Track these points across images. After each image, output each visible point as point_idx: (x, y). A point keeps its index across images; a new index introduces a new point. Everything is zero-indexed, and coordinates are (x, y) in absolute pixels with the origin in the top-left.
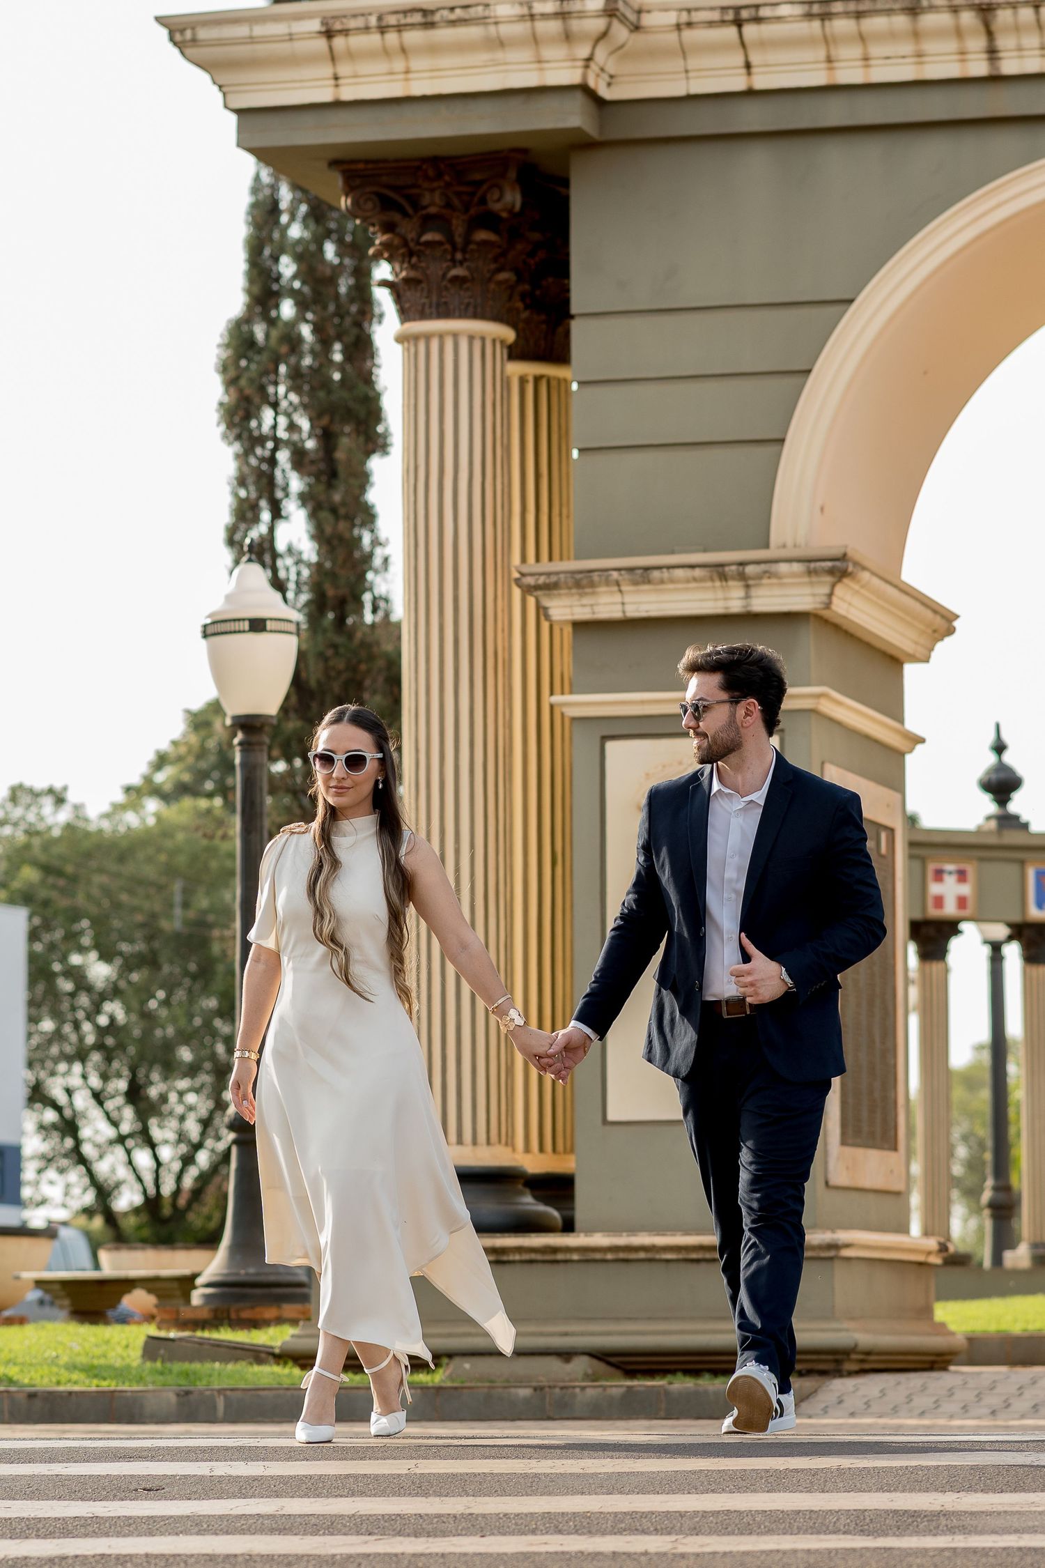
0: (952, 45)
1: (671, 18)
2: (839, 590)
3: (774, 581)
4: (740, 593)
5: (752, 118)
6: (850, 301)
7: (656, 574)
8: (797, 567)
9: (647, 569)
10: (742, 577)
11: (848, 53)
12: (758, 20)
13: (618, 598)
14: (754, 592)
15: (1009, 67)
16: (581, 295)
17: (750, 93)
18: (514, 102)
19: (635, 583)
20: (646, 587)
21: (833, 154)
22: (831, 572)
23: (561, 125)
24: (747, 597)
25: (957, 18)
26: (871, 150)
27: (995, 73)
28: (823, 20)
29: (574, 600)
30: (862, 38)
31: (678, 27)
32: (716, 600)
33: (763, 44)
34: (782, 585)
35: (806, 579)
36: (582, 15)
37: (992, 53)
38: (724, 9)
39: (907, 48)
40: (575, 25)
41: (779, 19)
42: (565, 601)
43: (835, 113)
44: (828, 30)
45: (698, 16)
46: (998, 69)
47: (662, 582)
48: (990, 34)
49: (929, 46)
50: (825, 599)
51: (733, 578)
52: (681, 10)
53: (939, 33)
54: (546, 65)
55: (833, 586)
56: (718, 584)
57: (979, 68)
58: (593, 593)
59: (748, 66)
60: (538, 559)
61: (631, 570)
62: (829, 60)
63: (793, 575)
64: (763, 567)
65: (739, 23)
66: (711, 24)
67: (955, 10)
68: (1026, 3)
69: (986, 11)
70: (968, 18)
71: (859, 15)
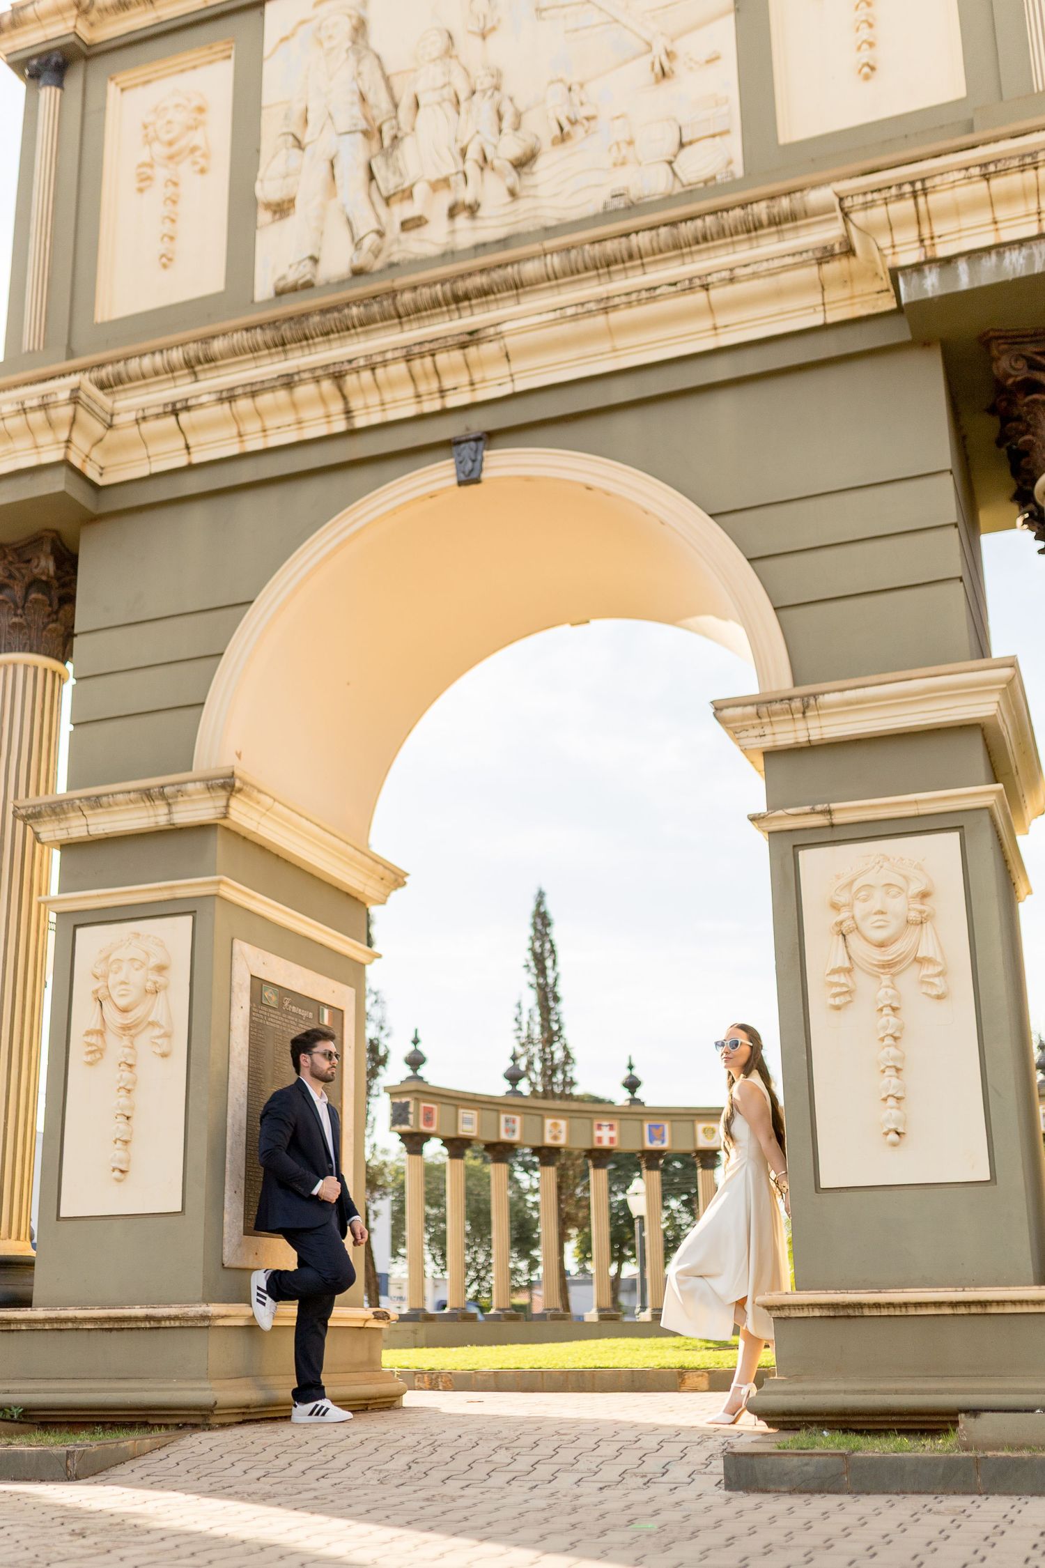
0: (320, 411)
1: (132, 416)
2: (233, 803)
3: (186, 798)
4: (164, 810)
5: (193, 484)
6: (251, 602)
7: (104, 799)
8: (200, 786)
9: (98, 797)
10: (163, 796)
11: (252, 426)
12: (188, 408)
13: (83, 821)
14: (174, 809)
15: (360, 422)
16: (82, 621)
17: (191, 467)
18: (25, 481)
19: (92, 808)
20: (100, 810)
21: (247, 504)
22: (223, 786)
23: (52, 491)
24: (170, 813)
25: (319, 387)
26: (272, 497)
27: (351, 428)
28: (230, 402)
29: (55, 825)
30: (259, 414)
31: (137, 421)
32: (149, 817)
33: (195, 428)
34: (193, 801)
35: (208, 795)
36: (56, 405)
37: (348, 413)
38: (166, 405)
39: (290, 418)
40: (54, 413)
41: (201, 405)
42: (49, 827)
43: (246, 473)
44: (234, 409)
45: (148, 412)
46: (352, 424)
47: (110, 805)
48: (344, 398)
49: (306, 414)
50: (223, 810)
51: (158, 799)
52: (138, 410)
53: (310, 402)
54: (41, 450)
55: (228, 800)
56: (148, 804)
57: (340, 426)
58: (67, 819)
59: (188, 447)
60: (27, 796)
61: (88, 798)
62: (240, 435)
63: (198, 792)
64: (176, 787)
65: (175, 413)
66: (158, 416)
67: (317, 380)
68: (365, 366)
69: (338, 377)
70: (327, 386)
71: (254, 394)
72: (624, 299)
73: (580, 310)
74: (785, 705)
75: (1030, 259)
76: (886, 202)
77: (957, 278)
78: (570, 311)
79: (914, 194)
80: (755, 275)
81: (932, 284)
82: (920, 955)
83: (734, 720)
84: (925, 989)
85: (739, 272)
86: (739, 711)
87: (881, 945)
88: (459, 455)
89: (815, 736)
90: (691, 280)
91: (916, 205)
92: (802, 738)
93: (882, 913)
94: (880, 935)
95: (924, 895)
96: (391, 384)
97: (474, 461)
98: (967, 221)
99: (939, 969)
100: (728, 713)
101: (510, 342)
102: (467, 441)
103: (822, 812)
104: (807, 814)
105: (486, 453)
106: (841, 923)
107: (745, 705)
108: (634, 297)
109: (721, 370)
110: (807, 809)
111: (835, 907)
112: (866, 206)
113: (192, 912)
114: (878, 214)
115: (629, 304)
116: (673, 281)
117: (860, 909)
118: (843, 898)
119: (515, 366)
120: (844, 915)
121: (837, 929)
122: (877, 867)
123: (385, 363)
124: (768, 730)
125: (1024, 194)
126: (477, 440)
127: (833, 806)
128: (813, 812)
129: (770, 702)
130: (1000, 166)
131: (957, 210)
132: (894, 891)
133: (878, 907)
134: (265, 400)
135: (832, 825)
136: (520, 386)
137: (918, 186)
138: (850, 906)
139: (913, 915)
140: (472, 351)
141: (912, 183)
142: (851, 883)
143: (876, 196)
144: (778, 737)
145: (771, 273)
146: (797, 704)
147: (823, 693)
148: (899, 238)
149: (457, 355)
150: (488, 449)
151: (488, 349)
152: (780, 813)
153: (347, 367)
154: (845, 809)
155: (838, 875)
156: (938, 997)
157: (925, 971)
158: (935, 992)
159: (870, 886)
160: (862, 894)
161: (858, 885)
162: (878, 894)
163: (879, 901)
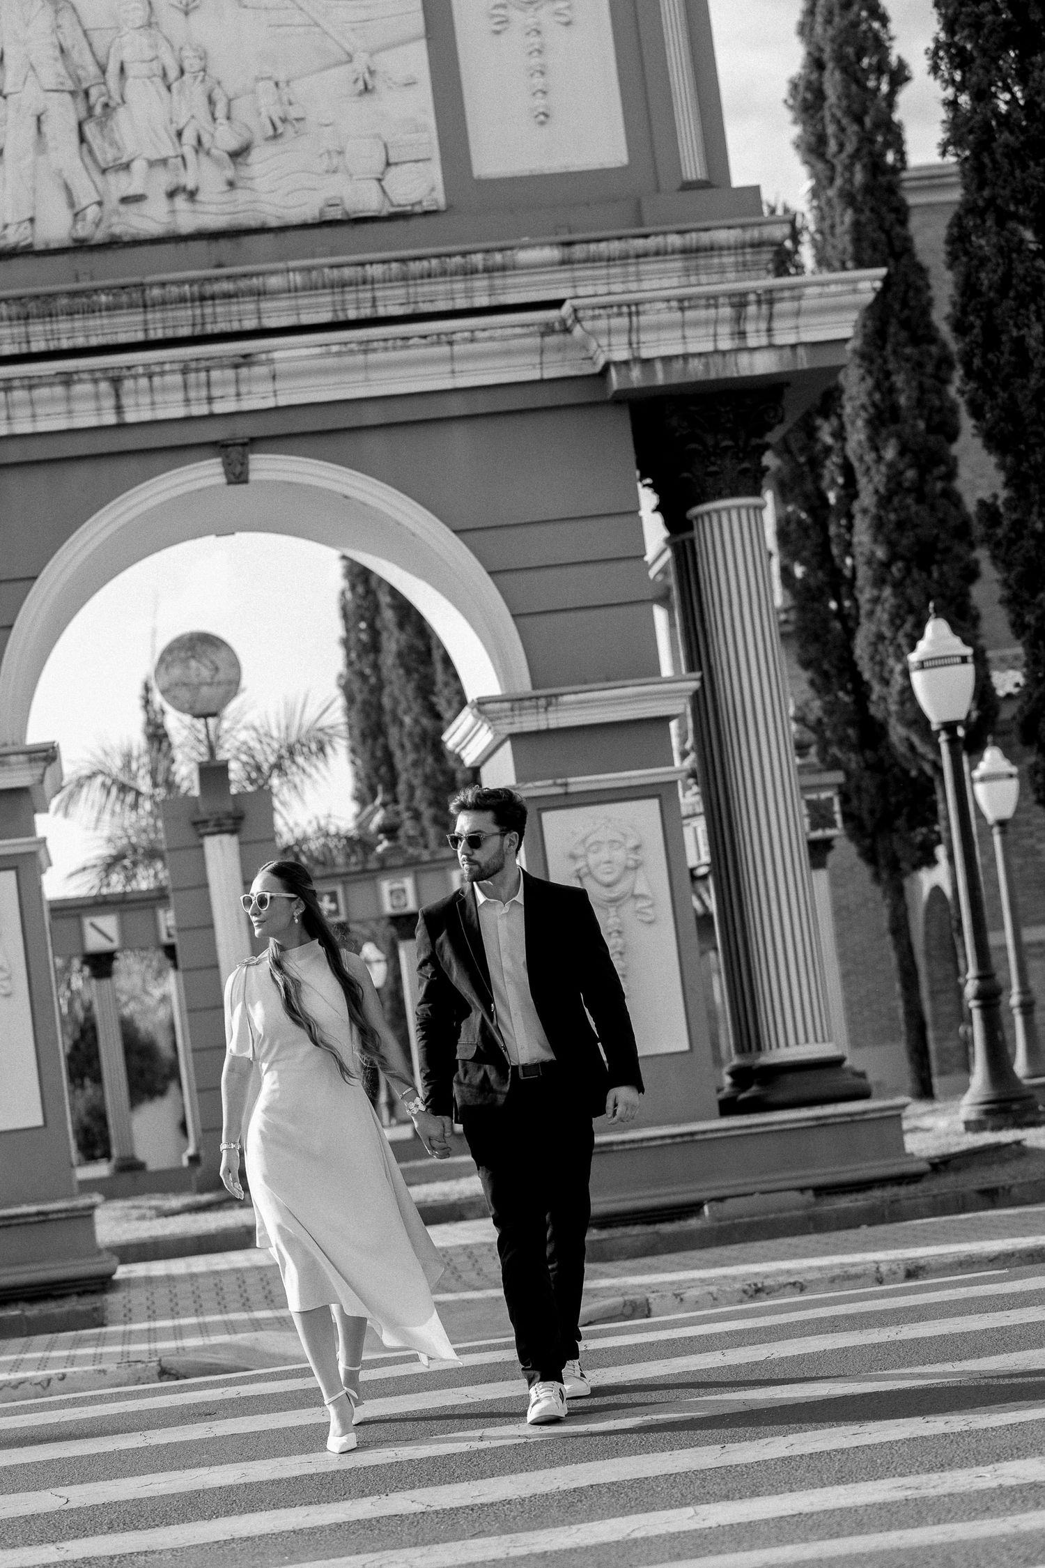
0: (91, 405)
2: (48, 770)
6: (35, 578)
8: (22, 758)
11: (22, 413)
15: (130, 417)
22: (42, 760)
25: (96, 386)
26: (39, 477)
27: (120, 422)
28: (6, 390)
30: (32, 403)
34: (11, 770)
35: (27, 765)
37: (119, 409)
39: (62, 408)
43: (14, 453)
44: (8, 397)
46: (122, 419)
48: (118, 396)
49: (77, 406)
50: (38, 777)
53: (84, 397)
55: (45, 769)
57: (110, 419)
62: (9, 418)
63: (18, 763)
67: (95, 381)
68: (144, 375)
69: (116, 382)
70: (104, 386)
71: (31, 387)
72: (382, 344)
73: (344, 349)
74: (533, 703)
75: (707, 366)
76: (609, 317)
77: (654, 374)
78: (335, 349)
79: (630, 314)
80: (491, 339)
81: (636, 376)
82: (637, 892)
83: (493, 712)
84: (639, 917)
85: (479, 334)
86: (497, 706)
87: (608, 885)
88: (227, 457)
89: (553, 724)
90: (439, 335)
91: (631, 322)
92: (543, 726)
93: (609, 862)
94: (608, 879)
95: (637, 848)
96: (165, 389)
97: (242, 464)
98: (665, 335)
99: (650, 902)
100: (489, 707)
101: (279, 367)
102: (235, 445)
103: (561, 785)
104: (550, 786)
105: (252, 457)
106: (578, 871)
107: (503, 701)
108: (390, 343)
109: (457, 407)
110: (550, 782)
111: (573, 857)
112: (594, 318)
113: (15, 868)
114: (602, 324)
115: (386, 349)
116: (423, 333)
117: (592, 859)
118: (580, 851)
119: (279, 385)
120: (580, 864)
121: (576, 874)
122: (604, 827)
123: (162, 373)
124: (517, 719)
125: (706, 322)
126: (244, 445)
127: (571, 780)
128: (555, 785)
129: (521, 700)
130: (693, 303)
131: (659, 327)
132: (617, 845)
133: (607, 858)
134: (43, 392)
135: (566, 794)
136: (282, 401)
137: (633, 309)
138: (585, 856)
139: (631, 863)
140: (244, 371)
141: (629, 306)
143: (602, 312)
144: (526, 724)
145: (505, 339)
146: (542, 702)
147: (562, 695)
148: (614, 340)
149: (230, 374)
150: (252, 452)
151: (257, 370)
152: (530, 785)
153: (125, 372)
154: (579, 783)
155: (574, 834)
156: (650, 923)
157: (641, 904)
158: (648, 919)
159: (599, 842)
160: (594, 848)
161: (590, 841)
162: (605, 848)
163: (604, 855)
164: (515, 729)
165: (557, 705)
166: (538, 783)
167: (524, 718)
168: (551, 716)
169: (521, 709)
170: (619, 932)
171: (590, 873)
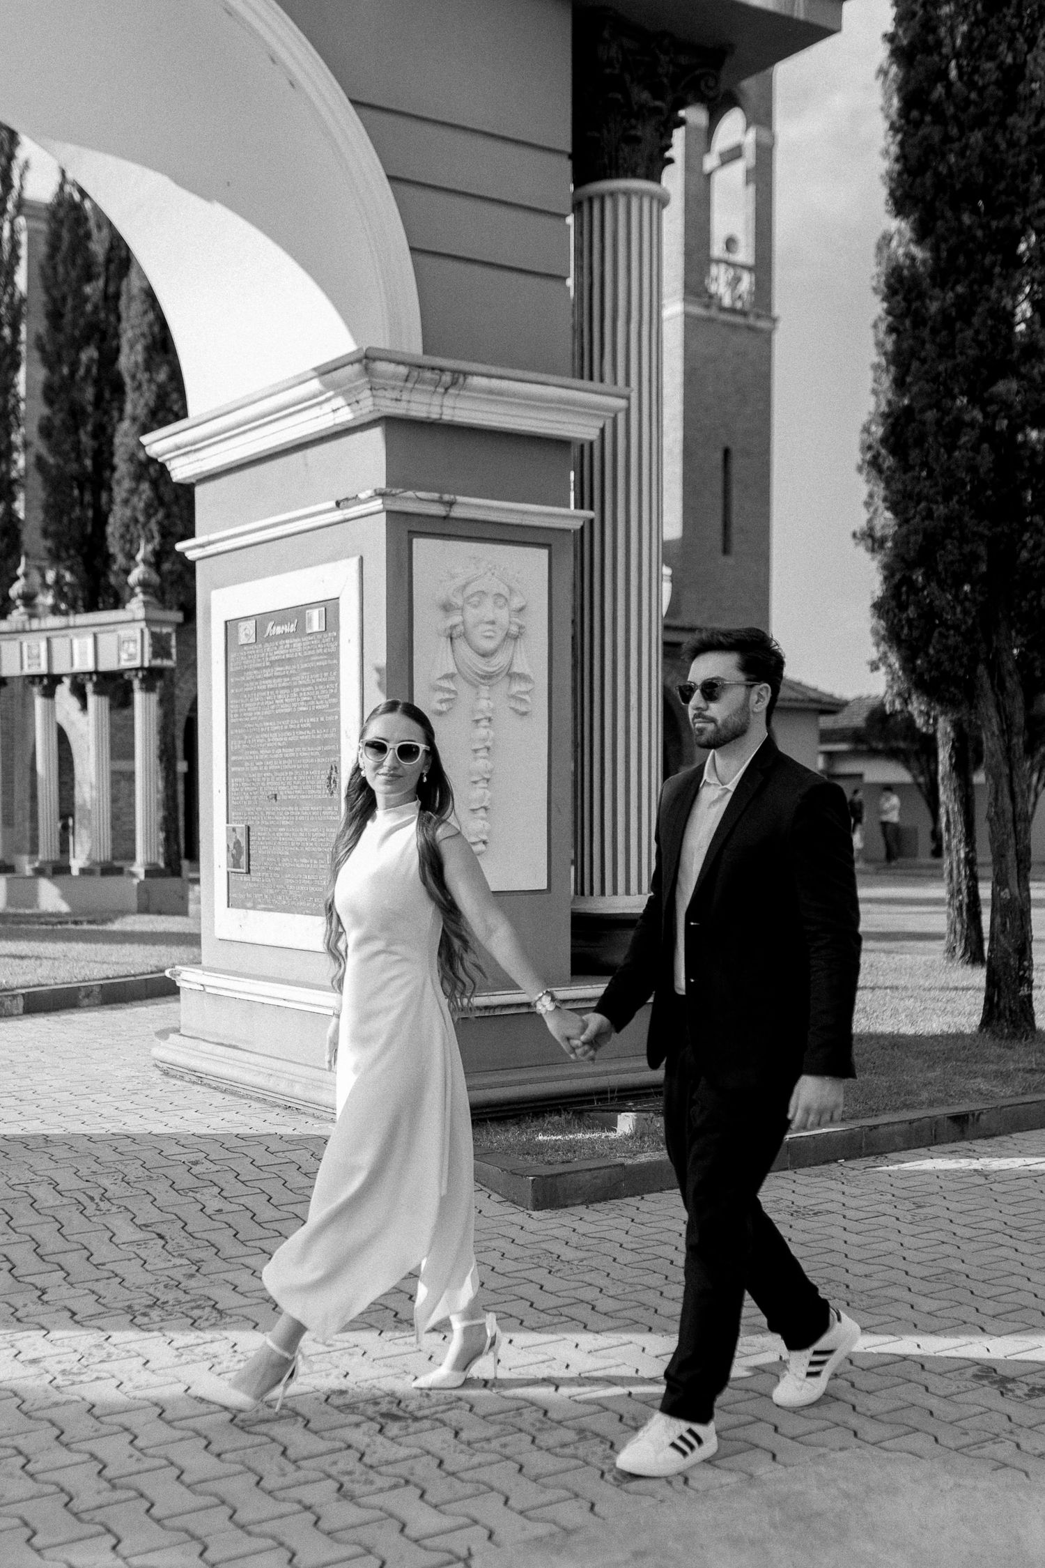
74: (434, 376)
83: (382, 376)
84: (513, 704)
86: (391, 368)
87: (485, 655)
89: (448, 416)
92: (433, 415)
93: (493, 623)
94: (488, 645)
95: (521, 609)
99: (527, 686)
100: (381, 366)
103: (446, 504)
104: (433, 501)
106: (453, 627)
107: (399, 363)
110: (436, 496)
111: (450, 608)
117: (471, 615)
118: (458, 601)
120: (456, 619)
121: (448, 632)
122: (489, 574)
124: (405, 396)
127: (460, 499)
128: (441, 501)
129: (420, 367)
132: (501, 601)
133: (491, 617)
135: (446, 518)
138: (462, 609)
139: (514, 629)
142: (464, 587)
144: (413, 406)
146: (447, 378)
147: (475, 374)
152: (410, 494)
154: (471, 507)
155: (453, 577)
156: (524, 714)
157: (517, 687)
158: (523, 708)
159: (483, 592)
160: (475, 599)
161: (469, 591)
162: (489, 602)
163: (488, 610)
164: (399, 410)
165: (463, 387)
166: (421, 494)
167: (416, 397)
168: (448, 401)
169: (419, 381)
170: (490, 720)
171: (464, 635)
